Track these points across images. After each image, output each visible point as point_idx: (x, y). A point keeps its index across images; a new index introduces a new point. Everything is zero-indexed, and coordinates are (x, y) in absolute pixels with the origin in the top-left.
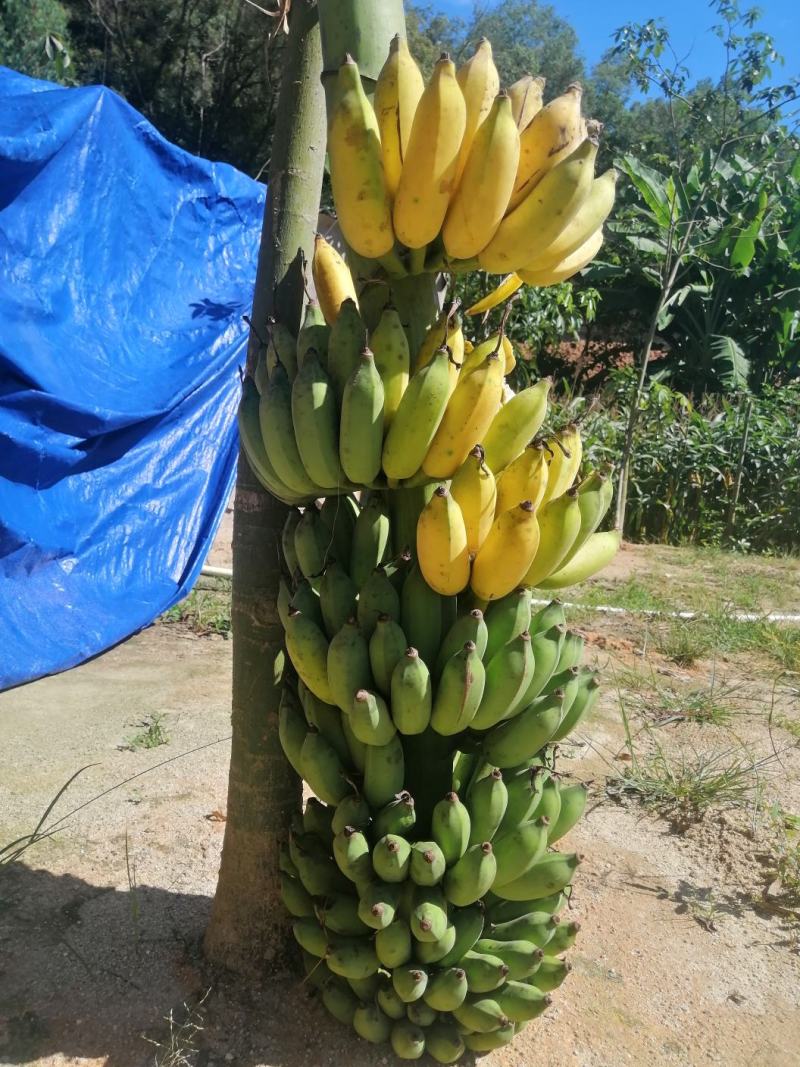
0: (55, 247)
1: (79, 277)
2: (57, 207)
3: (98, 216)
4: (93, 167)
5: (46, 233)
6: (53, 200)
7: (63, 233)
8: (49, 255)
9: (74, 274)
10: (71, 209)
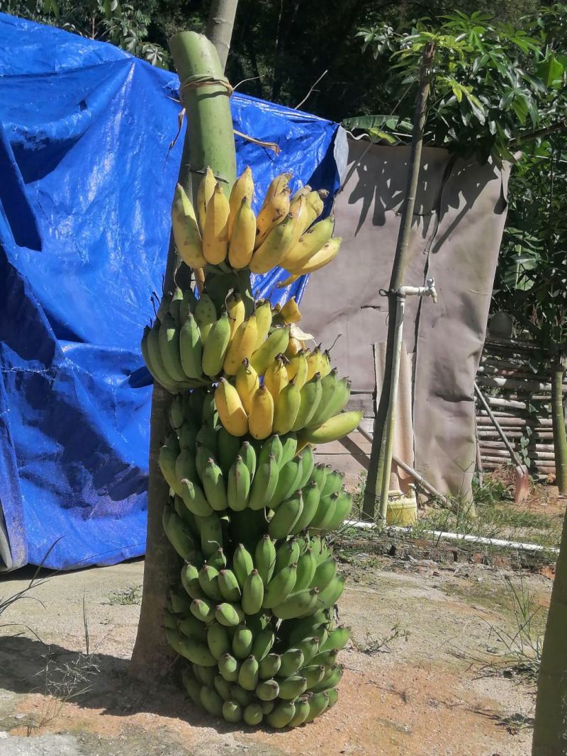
0: (94, 204)
1: (114, 227)
2: (95, 168)
3: (131, 171)
4: (126, 129)
5: (86, 192)
6: (93, 163)
7: (101, 191)
8: (88, 211)
9: (111, 226)
10: (108, 168)
